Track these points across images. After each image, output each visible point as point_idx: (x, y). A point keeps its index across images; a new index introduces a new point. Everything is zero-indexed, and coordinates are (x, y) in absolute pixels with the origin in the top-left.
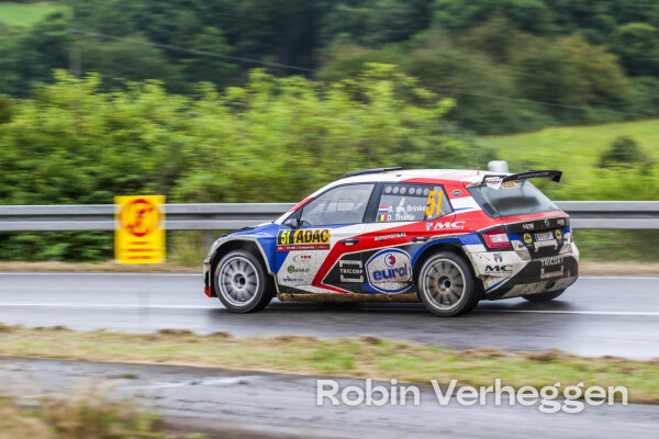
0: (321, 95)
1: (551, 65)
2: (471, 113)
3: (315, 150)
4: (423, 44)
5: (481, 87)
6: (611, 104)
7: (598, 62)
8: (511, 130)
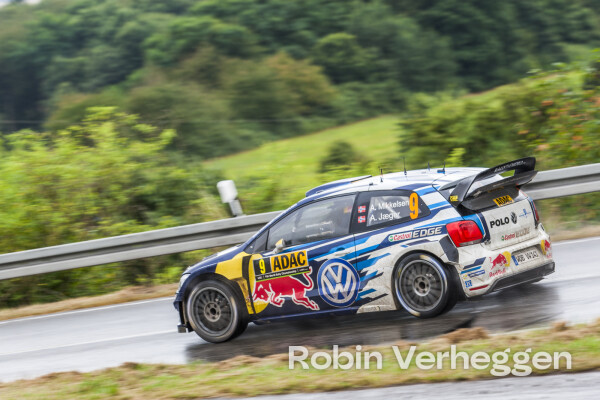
0: (50, 144)
1: (261, 85)
2: (194, 140)
3: (52, 196)
4: (140, 83)
5: (199, 115)
6: (322, 112)
7: (304, 75)
8: (234, 150)
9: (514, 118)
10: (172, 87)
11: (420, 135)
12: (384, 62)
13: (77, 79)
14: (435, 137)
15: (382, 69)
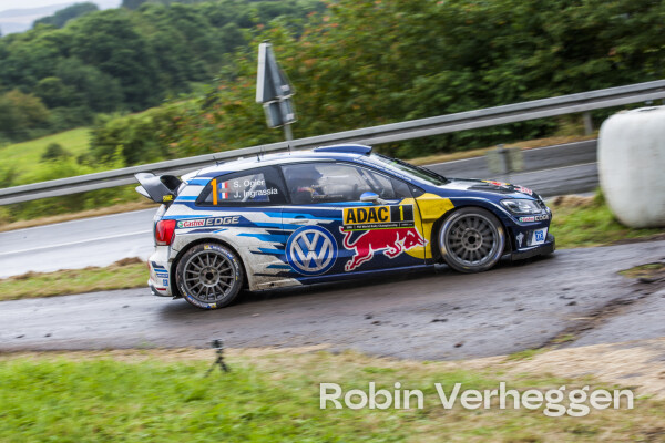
6: (42, 126)
7: (30, 103)
9: (159, 128)
11: (102, 139)
12: (80, 95)
14: (111, 139)
15: (78, 99)
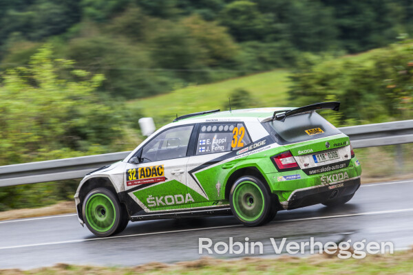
1: (176, 41)
2: (120, 84)
4: (78, 35)
5: (126, 63)
6: (226, 64)
7: (212, 34)
8: (152, 93)
9: (384, 76)
10: (103, 39)
11: (307, 86)
12: (279, 26)
13: (26, 29)
14: (319, 89)
15: (277, 32)
